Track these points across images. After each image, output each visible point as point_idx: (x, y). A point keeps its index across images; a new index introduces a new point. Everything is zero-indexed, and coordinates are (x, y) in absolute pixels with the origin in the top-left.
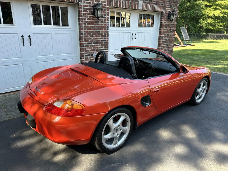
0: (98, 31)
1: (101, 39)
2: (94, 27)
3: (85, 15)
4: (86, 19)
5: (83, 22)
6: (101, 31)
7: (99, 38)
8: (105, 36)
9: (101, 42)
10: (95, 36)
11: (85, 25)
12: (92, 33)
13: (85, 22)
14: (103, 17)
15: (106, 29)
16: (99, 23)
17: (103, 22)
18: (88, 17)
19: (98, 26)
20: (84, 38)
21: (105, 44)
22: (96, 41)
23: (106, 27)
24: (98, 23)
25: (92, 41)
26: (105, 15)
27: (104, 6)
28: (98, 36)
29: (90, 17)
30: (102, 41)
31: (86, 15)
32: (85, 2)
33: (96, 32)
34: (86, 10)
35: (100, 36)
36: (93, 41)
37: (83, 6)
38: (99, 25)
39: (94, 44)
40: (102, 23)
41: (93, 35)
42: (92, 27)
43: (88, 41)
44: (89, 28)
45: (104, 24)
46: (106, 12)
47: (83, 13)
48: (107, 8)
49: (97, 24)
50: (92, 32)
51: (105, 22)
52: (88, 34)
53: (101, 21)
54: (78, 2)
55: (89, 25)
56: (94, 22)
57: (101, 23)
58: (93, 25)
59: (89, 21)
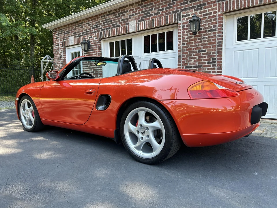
0: (202, 50)
1: (206, 60)
2: (197, 45)
3: (184, 34)
4: (186, 38)
5: (182, 42)
6: (206, 49)
7: (204, 60)
8: (214, 56)
9: (206, 64)
10: (198, 57)
11: (183, 45)
12: (193, 54)
13: (184, 42)
14: (211, 31)
15: (217, 46)
16: (204, 39)
17: (212, 37)
18: (188, 35)
19: (202, 44)
20: (181, 61)
21: (214, 67)
22: (198, 64)
23: (217, 43)
24: (202, 40)
25: (192, 64)
26: (215, 26)
27: (213, 15)
28: (202, 57)
29: (190, 34)
30: (208, 63)
31: (186, 33)
32: (184, 19)
33: (199, 51)
34: (186, 27)
35: (205, 57)
36: (194, 64)
37: (182, 24)
38: (205, 41)
39: (196, 67)
40: (209, 39)
41: (195, 56)
42: (194, 46)
43: (187, 64)
44: (189, 48)
45: (212, 39)
46: (216, 22)
47: (181, 32)
48: (219, 15)
49: (201, 42)
50: (193, 52)
51: (214, 36)
52: (187, 56)
53: (207, 37)
54: (176, 21)
55: (189, 44)
56: (196, 39)
57: (207, 39)
58: (194, 43)
59: (189, 39)
